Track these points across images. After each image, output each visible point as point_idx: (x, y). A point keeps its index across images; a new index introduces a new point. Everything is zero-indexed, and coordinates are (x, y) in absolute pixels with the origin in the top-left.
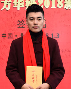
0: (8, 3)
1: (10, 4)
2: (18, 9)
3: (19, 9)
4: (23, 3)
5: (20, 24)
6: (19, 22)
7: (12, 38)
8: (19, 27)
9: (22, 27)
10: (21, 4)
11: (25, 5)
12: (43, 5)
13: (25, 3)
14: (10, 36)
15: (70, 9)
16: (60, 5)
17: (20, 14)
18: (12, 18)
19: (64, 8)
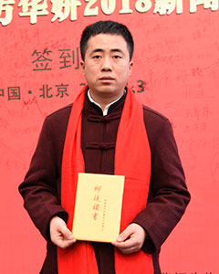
0: (4, 5)
1: (11, 8)
2: (32, 22)
3: (34, 20)
4: (45, 5)
5: (38, 60)
6: (37, 54)
7: (19, 98)
8: (35, 68)
9: (45, 69)
10: (40, 7)
11: (49, 9)
12: (97, 8)
13: (50, 4)
14: (14, 93)
15: (169, 13)
16: (143, 5)
17: (38, 33)
18: (16, 44)
19: (155, 12)
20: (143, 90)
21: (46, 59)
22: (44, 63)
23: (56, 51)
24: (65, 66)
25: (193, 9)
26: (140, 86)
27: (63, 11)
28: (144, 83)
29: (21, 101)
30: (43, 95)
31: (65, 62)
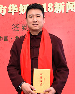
0: (3, 8)
1: (6, 9)
2: (13, 14)
4: (17, 9)
5: (14, 27)
6: (14, 25)
8: (14, 30)
9: (17, 31)
10: (15, 9)
11: (18, 10)
13: (19, 8)
14: (6, 39)
15: (59, 12)
16: (51, 9)
17: (15, 18)
18: (7, 22)
19: (55, 12)
21: (17, 27)
22: (17, 29)
24: (24, 30)
25: (67, 11)
27: (23, 11)
29: (9, 41)
31: (24, 28)
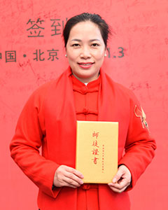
5: (32, 28)
6: (32, 22)
7: (15, 61)
8: (30, 35)
9: (38, 36)
14: (11, 57)
17: (32, 5)
18: (13, 14)
20: (123, 56)
21: (39, 27)
22: (38, 31)
23: (47, 20)
24: (56, 34)
26: (121, 52)
28: (124, 49)
29: (17, 63)
30: (37, 58)
31: (56, 30)
